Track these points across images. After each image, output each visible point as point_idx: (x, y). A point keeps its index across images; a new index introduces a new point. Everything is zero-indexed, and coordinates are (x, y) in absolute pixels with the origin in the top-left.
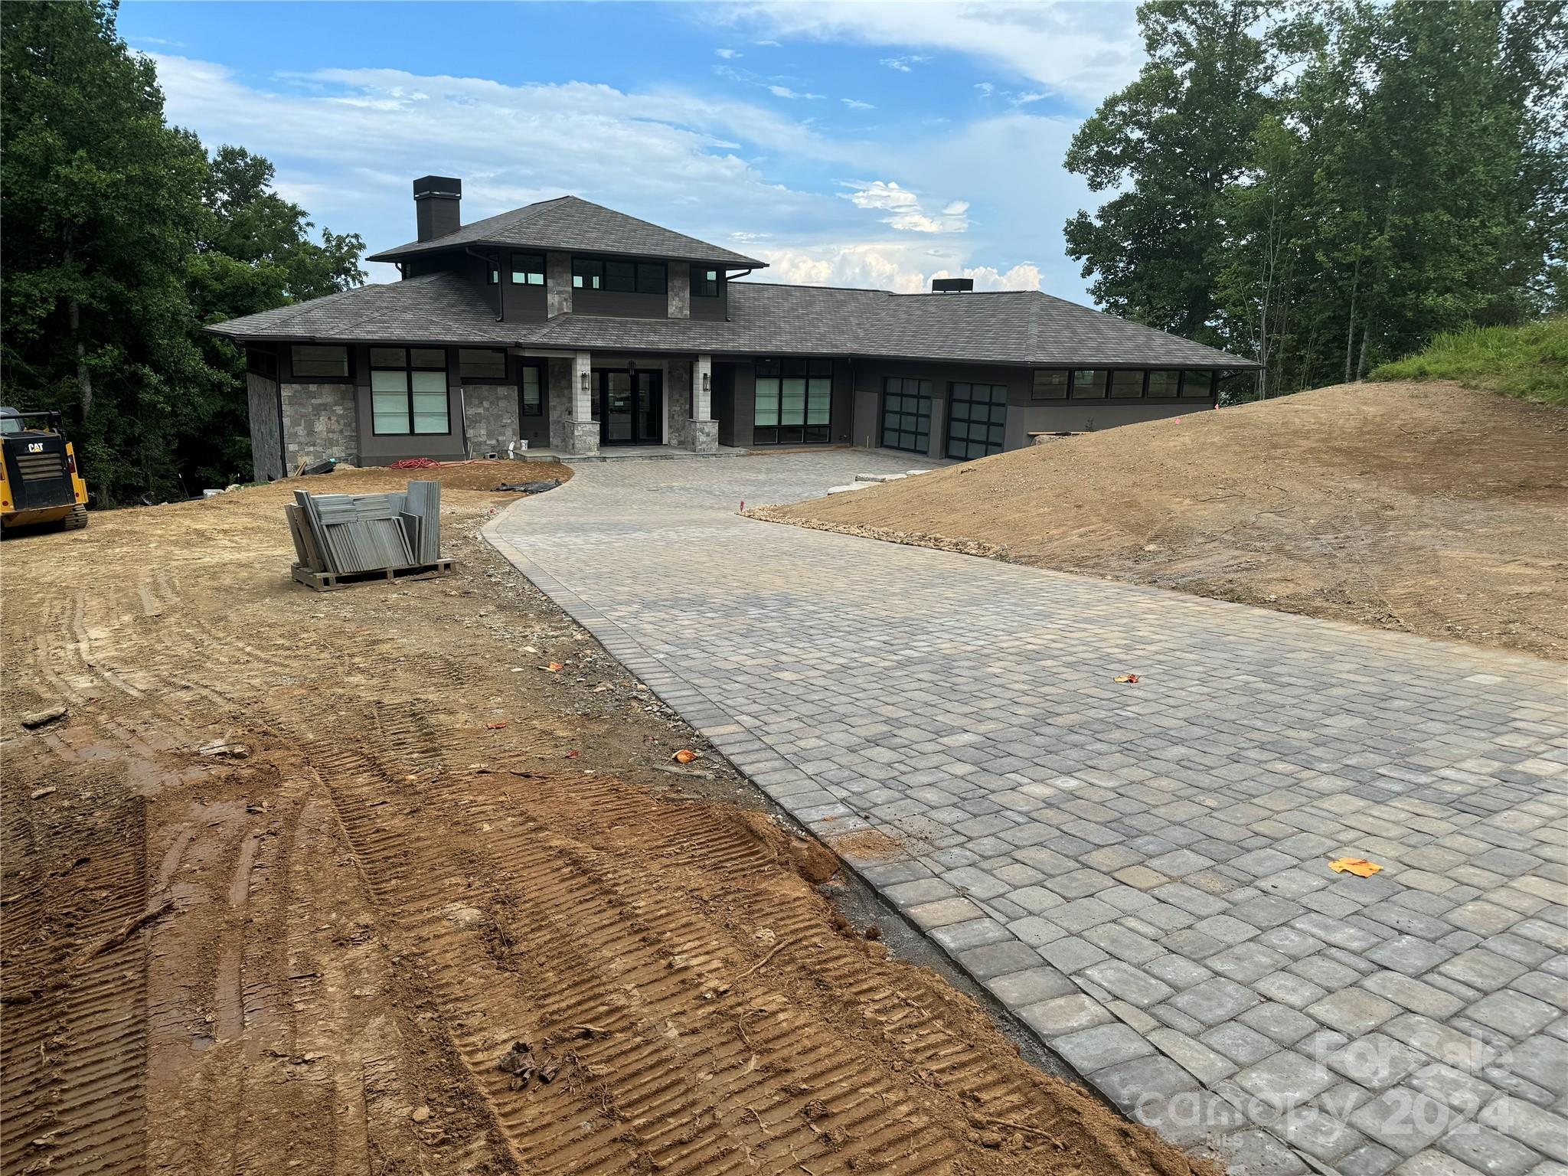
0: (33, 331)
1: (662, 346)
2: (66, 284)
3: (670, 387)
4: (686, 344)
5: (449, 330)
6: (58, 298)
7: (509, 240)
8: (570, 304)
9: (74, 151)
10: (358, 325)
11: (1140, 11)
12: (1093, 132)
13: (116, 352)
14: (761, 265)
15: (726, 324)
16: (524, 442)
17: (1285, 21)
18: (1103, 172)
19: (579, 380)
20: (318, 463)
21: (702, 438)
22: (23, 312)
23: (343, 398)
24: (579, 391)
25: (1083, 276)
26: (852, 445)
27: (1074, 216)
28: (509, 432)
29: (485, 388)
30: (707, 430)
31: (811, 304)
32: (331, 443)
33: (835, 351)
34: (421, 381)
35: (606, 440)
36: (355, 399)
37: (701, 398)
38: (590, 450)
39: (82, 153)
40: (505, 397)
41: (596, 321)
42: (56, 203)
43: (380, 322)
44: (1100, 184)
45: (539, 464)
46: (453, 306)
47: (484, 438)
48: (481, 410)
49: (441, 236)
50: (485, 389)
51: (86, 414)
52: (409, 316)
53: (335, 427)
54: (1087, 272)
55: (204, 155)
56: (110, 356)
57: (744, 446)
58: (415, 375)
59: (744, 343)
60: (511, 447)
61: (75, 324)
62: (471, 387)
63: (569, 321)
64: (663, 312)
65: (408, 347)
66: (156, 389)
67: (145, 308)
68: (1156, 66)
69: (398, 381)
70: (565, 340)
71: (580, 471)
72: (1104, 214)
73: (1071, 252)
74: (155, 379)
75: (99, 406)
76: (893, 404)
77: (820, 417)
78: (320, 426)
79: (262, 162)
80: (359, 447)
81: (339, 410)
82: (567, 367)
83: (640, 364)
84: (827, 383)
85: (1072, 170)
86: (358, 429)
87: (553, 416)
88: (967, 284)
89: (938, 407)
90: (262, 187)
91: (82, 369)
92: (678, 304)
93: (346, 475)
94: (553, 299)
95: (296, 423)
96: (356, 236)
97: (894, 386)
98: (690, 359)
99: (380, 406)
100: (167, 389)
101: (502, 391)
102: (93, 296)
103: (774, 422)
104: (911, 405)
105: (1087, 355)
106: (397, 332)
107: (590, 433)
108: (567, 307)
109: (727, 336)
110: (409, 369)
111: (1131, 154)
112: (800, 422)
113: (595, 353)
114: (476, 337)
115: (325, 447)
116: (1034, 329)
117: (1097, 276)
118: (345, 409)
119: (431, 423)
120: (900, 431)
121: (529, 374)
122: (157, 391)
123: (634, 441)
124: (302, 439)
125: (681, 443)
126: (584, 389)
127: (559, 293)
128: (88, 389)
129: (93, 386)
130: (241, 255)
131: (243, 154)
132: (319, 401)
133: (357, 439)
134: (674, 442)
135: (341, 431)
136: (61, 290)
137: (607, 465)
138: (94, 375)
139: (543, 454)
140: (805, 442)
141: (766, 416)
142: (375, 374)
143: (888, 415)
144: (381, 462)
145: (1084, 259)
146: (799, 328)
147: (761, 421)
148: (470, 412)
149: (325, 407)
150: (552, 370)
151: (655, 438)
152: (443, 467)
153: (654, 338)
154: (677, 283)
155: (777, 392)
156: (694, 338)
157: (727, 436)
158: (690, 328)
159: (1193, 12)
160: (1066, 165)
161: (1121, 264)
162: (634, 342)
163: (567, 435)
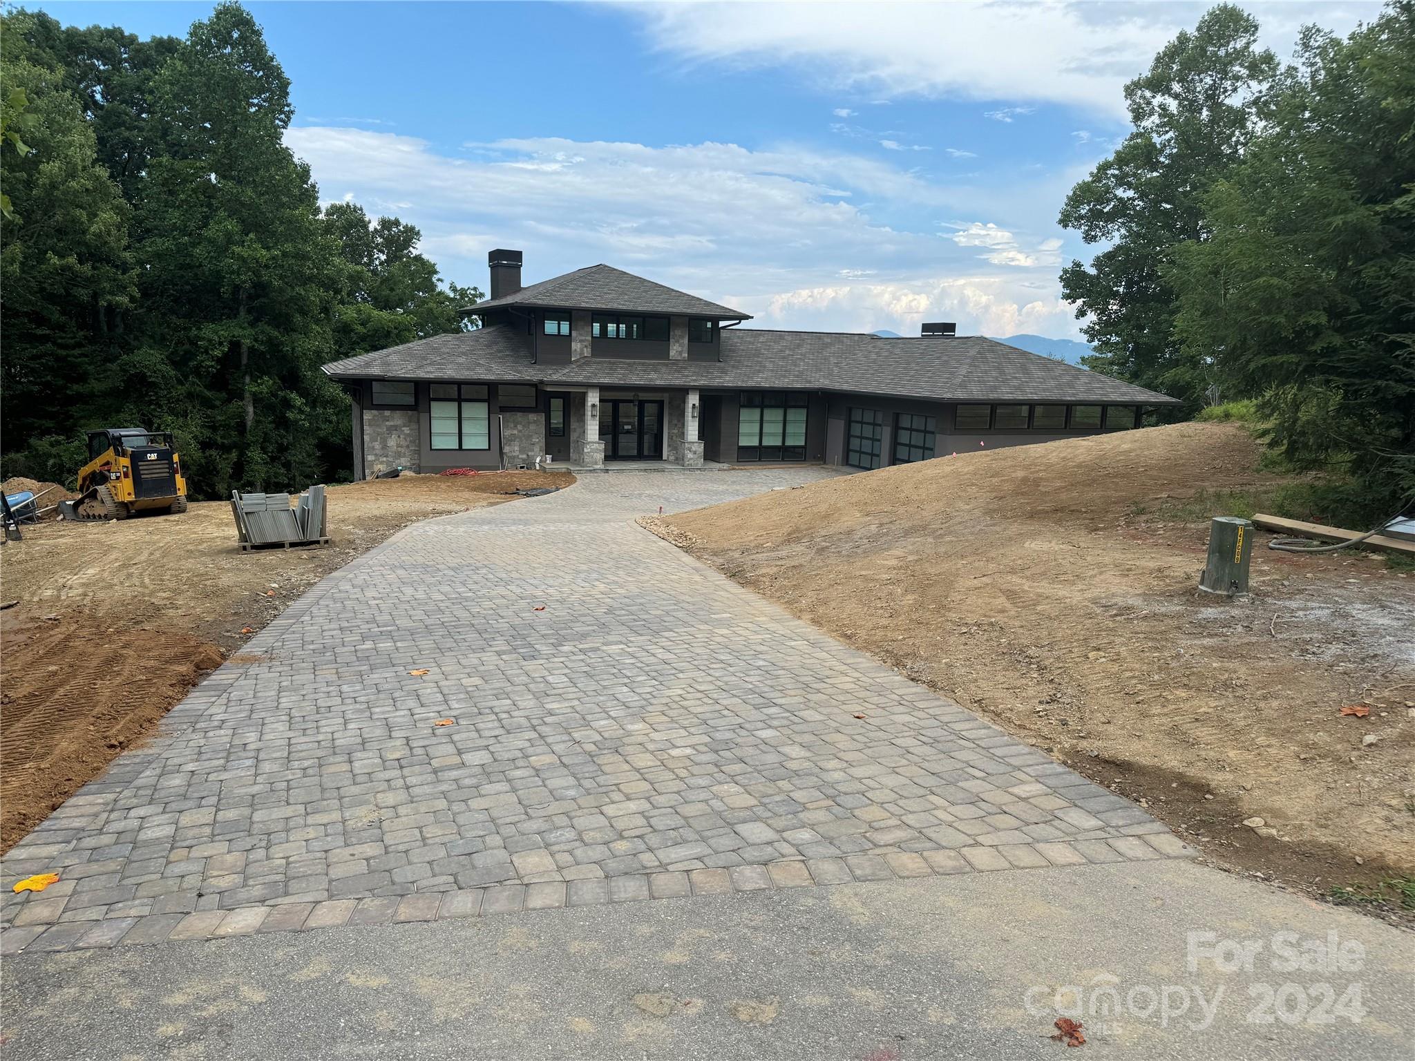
0: (212, 366)
1: (658, 382)
2: (238, 332)
3: (670, 414)
4: (677, 380)
5: (489, 370)
6: (231, 343)
7: (540, 302)
8: (589, 350)
9: (247, 235)
10: (420, 367)
11: (1127, 88)
12: (1082, 194)
13: (271, 382)
14: (747, 317)
15: (718, 364)
16: (549, 457)
17: (1260, 92)
18: (1097, 226)
19: (590, 409)
20: (388, 469)
21: (690, 455)
22: (206, 352)
23: (410, 422)
24: (589, 417)
25: (1077, 317)
26: (825, 463)
27: (1069, 265)
28: (537, 449)
29: (519, 414)
30: (694, 449)
31: (799, 346)
32: (399, 455)
33: (808, 385)
34: (469, 410)
35: (614, 455)
36: (418, 422)
37: (690, 423)
38: (596, 463)
39: (252, 235)
40: (535, 422)
41: (610, 362)
42: (233, 272)
43: (439, 364)
44: (1095, 237)
45: (555, 474)
46: (500, 351)
47: (517, 453)
48: (515, 432)
49: (505, 295)
50: (519, 416)
51: (248, 428)
52: (462, 360)
53: (404, 443)
54: (1081, 313)
55: (365, 225)
56: (266, 385)
57: (728, 462)
58: (464, 405)
59: (729, 378)
60: (538, 460)
61: (244, 361)
62: (508, 414)
63: (587, 363)
64: (666, 355)
65: (459, 384)
66: (300, 409)
67: (293, 349)
68: (1138, 135)
69: (452, 408)
70: (580, 379)
71: (582, 480)
72: (1098, 263)
73: (1066, 297)
74: (298, 401)
75: (258, 422)
76: (856, 430)
77: (797, 439)
78: (392, 442)
79: (412, 229)
80: (419, 459)
81: (406, 430)
82: (583, 397)
83: (643, 396)
84: (804, 411)
85: (1066, 226)
86: (419, 446)
87: (573, 436)
88: (951, 327)
89: (886, 434)
90: (411, 249)
91: (247, 395)
92: (678, 348)
93: (407, 480)
94: (576, 346)
95: (373, 440)
96: (475, 289)
97: (856, 414)
98: (684, 391)
99: (437, 426)
100: (308, 409)
101: (532, 417)
102: (256, 340)
103: (755, 442)
104: (868, 431)
105: (1006, 393)
106: (450, 373)
107: (597, 451)
108: (587, 352)
109: (716, 374)
110: (460, 400)
111: (1122, 209)
112: (779, 444)
113: (603, 388)
114: (510, 376)
115: (394, 458)
116: (963, 370)
117: (1092, 317)
118: (411, 430)
119: (476, 439)
120: (861, 452)
121: (557, 404)
122: (301, 411)
123: (640, 456)
124: (377, 452)
125: (677, 459)
126: (593, 416)
127: (581, 341)
128: (251, 409)
129: (255, 407)
130: (387, 305)
131: (397, 223)
132: (392, 423)
133: (418, 452)
134: (672, 458)
135: (408, 447)
136: (234, 336)
137: (611, 478)
138: (257, 400)
139: (561, 466)
140: (783, 460)
141: (748, 439)
142: (433, 404)
143: (852, 439)
144: (435, 470)
145: (1080, 302)
146: (782, 366)
147: (744, 442)
148: (506, 433)
149: (396, 428)
150: (572, 401)
151: (657, 455)
152: (478, 475)
153: (653, 375)
154: (678, 332)
155: (758, 417)
156: (687, 376)
157: (712, 453)
158: (686, 368)
159: (1176, 87)
160: (1060, 222)
161: (1115, 307)
162: (635, 379)
163: (580, 452)
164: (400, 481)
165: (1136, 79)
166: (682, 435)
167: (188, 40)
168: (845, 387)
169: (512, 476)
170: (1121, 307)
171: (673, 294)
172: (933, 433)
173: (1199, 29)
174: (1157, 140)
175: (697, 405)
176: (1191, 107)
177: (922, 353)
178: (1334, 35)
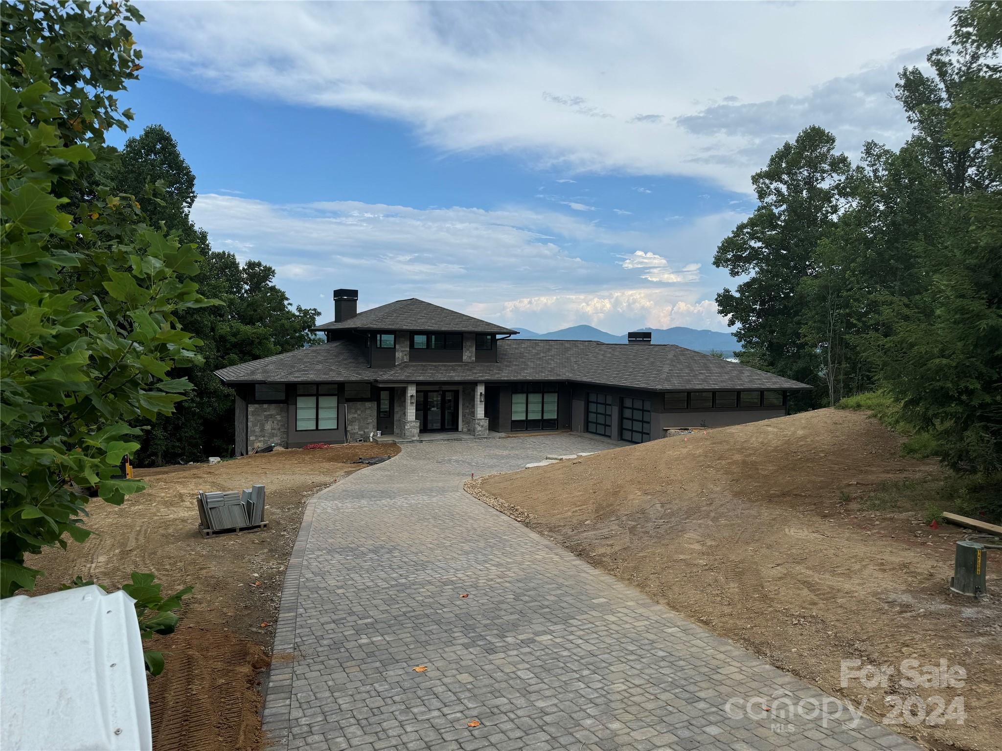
1: (456, 379)
3: (463, 399)
4: (470, 377)
5: (339, 374)
7: (375, 326)
8: (408, 357)
10: (291, 373)
11: (753, 178)
12: (728, 245)
14: (515, 333)
15: (496, 364)
16: (379, 432)
18: (739, 266)
19: (409, 398)
20: (265, 446)
21: (479, 428)
23: (281, 411)
24: (409, 404)
25: (729, 326)
26: (571, 430)
27: (721, 291)
28: (371, 427)
29: (359, 403)
30: (481, 423)
31: (549, 350)
32: (272, 435)
33: (558, 378)
34: (323, 401)
35: (425, 429)
36: (288, 411)
37: (479, 406)
38: (414, 436)
40: (370, 408)
41: (422, 365)
43: (303, 370)
44: (738, 273)
45: (385, 445)
46: (346, 360)
47: (357, 431)
48: (356, 416)
49: (346, 319)
50: (359, 404)
52: (320, 367)
53: (276, 427)
54: (732, 323)
55: (237, 266)
57: (505, 432)
59: (505, 374)
60: (371, 435)
62: (351, 404)
63: (406, 366)
64: (460, 359)
65: (318, 384)
68: (763, 208)
69: (311, 402)
70: (403, 378)
71: (405, 449)
72: (741, 289)
73: (720, 312)
76: (593, 407)
77: (551, 414)
78: (268, 427)
79: (270, 268)
80: (288, 438)
81: (279, 418)
82: (404, 391)
83: (445, 388)
84: (556, 394)
85: (718, 266)
86: (288, 428)
87: (396, 417)
88: (648, 335)
89: (615, 412)
90: (268, 282)
92: (469, 354)
93: (279, 454)
94: (399, 355)
95: (255, 425)
96: (315, 310)
97: (593, 398)
98: (474, 384)
99: (301, 414)
101: (368, 404)
103: (523, 417)
104: (601, 409)
105: (696, 385)
106: (312, 377)
107: (414, 427)
108: (406, 359)
109: (495, 371)
110: (317, 395)
111: (755, 255)
112: (540, 418)
113: (418, 384)
114: (354, 377)
115: (270, 437)
116: (666, 369)
117: (738, 325)
118: (282, 417)
119: (328, 421)
120: (597, 423)
121: (384, 395)
123: (443, 429)
124: (257, 434)
125: (469, 430)
126: (412, 403)
127: (402, 351)
130: (251, 322)
131: (259, 264)
132: (268, 413)
133: (287, 433)
134: (465, 430)
135: (279, 429)
137: (424, 446)
139: (388, 439)
140: (542, 429)
141: (518, 415)
142: (298, 398)
143: (590, 414)
144: (299, 445)
145: (730, 316)
146: (539, 365)
147: (515, 417)
148: (350, 416)
149: (271, 416)
150: (396, 393)
151: (454, 428)
152: (331, 448)
153: (452, 374)
154: (468, 344)
155: (525, 401)
156: (476, 373)
157: (494, 426)
158: (474, 368)
159: (785, 177)
160: (714, 263)
161: (754, 318)
162: (441, 377)
163: (402, 428)
164: (274, 455)
165: (759, 171)
166: (473, 413)
167: (124, 150)
168: (585, 379)
169: (355, 447)
170: (758, 318)
171: (464, 318)
172: (649, 411)
173: (797, 141)
174: (776, 211)
175: (483, 393)
176: (795, 189)
177: (634, 356)
178: (886, 148)
